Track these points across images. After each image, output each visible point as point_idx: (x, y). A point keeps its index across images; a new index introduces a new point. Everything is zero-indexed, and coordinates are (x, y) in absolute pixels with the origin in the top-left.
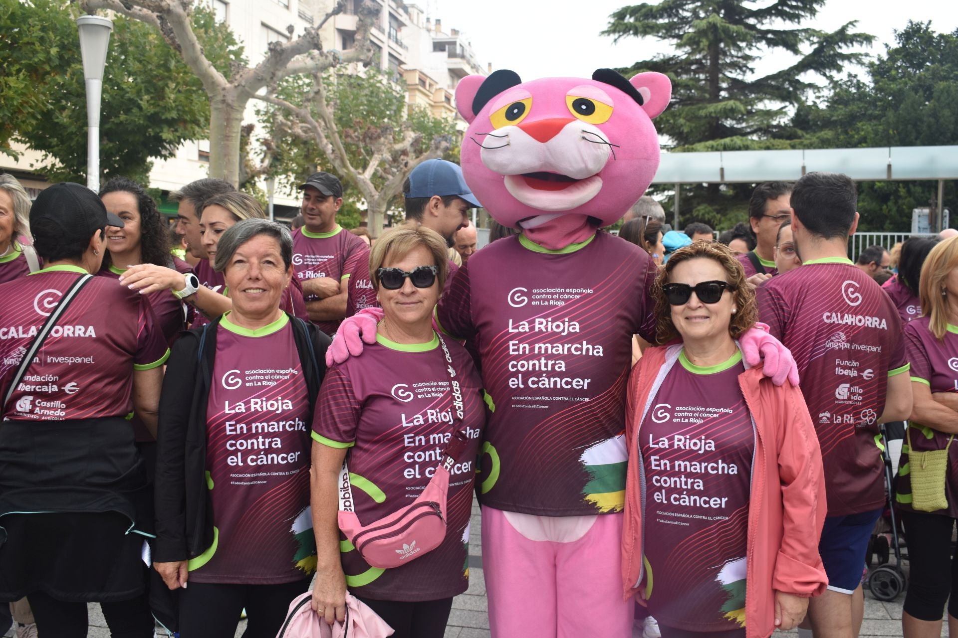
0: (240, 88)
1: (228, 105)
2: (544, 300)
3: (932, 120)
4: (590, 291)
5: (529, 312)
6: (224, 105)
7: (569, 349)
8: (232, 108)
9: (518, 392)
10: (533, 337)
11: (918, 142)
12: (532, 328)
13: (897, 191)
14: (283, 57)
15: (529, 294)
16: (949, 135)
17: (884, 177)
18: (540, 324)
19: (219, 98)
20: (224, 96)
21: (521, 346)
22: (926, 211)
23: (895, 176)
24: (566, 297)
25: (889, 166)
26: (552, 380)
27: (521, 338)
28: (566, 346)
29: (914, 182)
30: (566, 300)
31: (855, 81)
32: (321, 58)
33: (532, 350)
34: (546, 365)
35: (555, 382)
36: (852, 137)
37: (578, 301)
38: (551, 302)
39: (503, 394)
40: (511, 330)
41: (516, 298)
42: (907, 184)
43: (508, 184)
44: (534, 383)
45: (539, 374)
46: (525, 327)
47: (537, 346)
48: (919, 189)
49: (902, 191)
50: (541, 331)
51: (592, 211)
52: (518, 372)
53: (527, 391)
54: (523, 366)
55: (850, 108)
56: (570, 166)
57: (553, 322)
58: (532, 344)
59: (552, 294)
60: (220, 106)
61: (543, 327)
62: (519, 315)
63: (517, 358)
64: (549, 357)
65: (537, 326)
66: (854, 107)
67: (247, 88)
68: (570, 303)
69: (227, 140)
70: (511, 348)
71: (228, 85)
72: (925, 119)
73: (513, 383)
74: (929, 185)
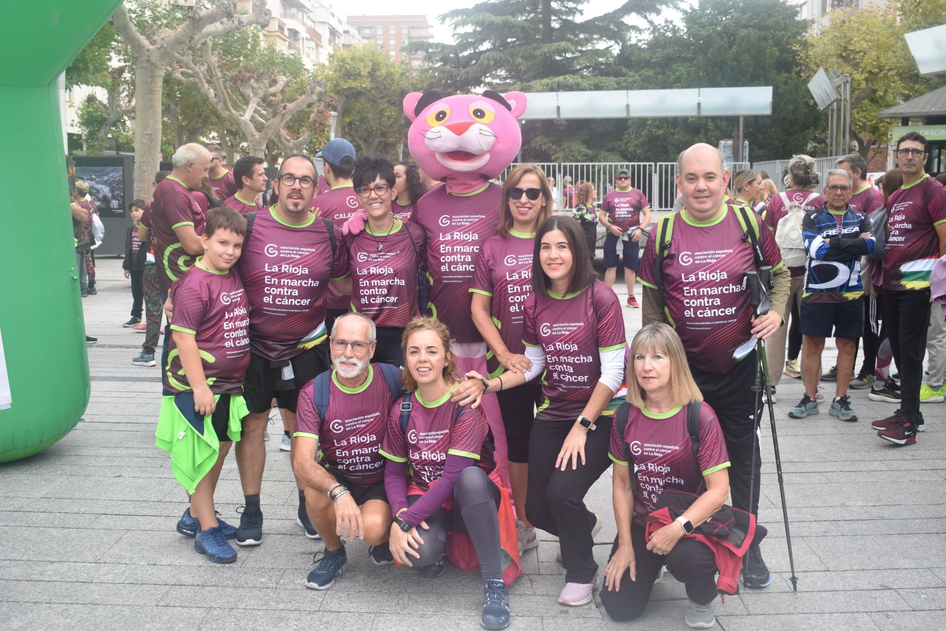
0: (163, 49)
1: (152, 64)
2: (459, 222)
3: (735, 63)
4: (484, 217)
5: (450, 229)
6: (149, 64)
7: (473, 249)
8: (156, 66)
9: (446, 273)
10: (453, 243)
11: (723, 82)
12: (452, 238)
13: (706, 125)
14: (200, 23)
15: (450, 219)
16: (749, 76)
17: (695, 113)
18: (457, 235)
19: (145, 58)
20: (149, 56)
21: (447, 248)
22: (730, 142)
23: (705, 113)
24: (471, 220)
25: (699, 104)
26: (464, 266)
27: (447, 243)
28: (471, 248)
29: (720, 118)
30: (470, 222)
31: (671, 26)
32: (228, 23)
33: (453, 250)
34: (460, 258)
35: (466, 268)
36: (669, 77)
37: (477, 222)
38: (463, 223)
39: (438, 275)
40: (441, 239)
41: (444, 221)
42: (714, 119)
43: (438, 157)
44: (454, 268)
45: (457, 263)
46: (448, 237)
47: (455, 247)
48: (724, 123)
49: (711, 125)
50: (457, 239)
51: (484, 172)
52: (446, 262)
53: (451, 273)
54: (448, 259)
55: (667, 51)
56: (472, 148)
57: (464, 234)
58: (452, 246)
59: (463, 218)
60: (145, 65)
61: (458, 237)
62: (445, 231)
63: (445, 254)
64: (462, 254)
65: (455, 236)
66: (669, 51)
67: (168, 50)
68: (473, 223)
69: (152, 94)
70: (442, 249)
71: (151, 47)
72: (729, 62)
73: (444, 268)
74: (732, 120)
